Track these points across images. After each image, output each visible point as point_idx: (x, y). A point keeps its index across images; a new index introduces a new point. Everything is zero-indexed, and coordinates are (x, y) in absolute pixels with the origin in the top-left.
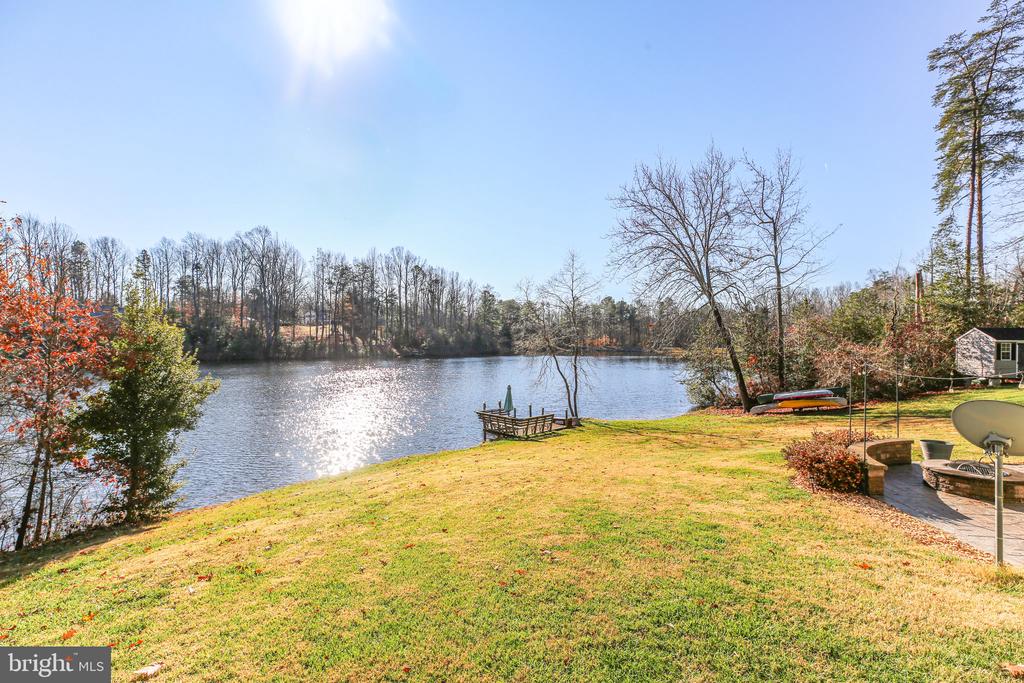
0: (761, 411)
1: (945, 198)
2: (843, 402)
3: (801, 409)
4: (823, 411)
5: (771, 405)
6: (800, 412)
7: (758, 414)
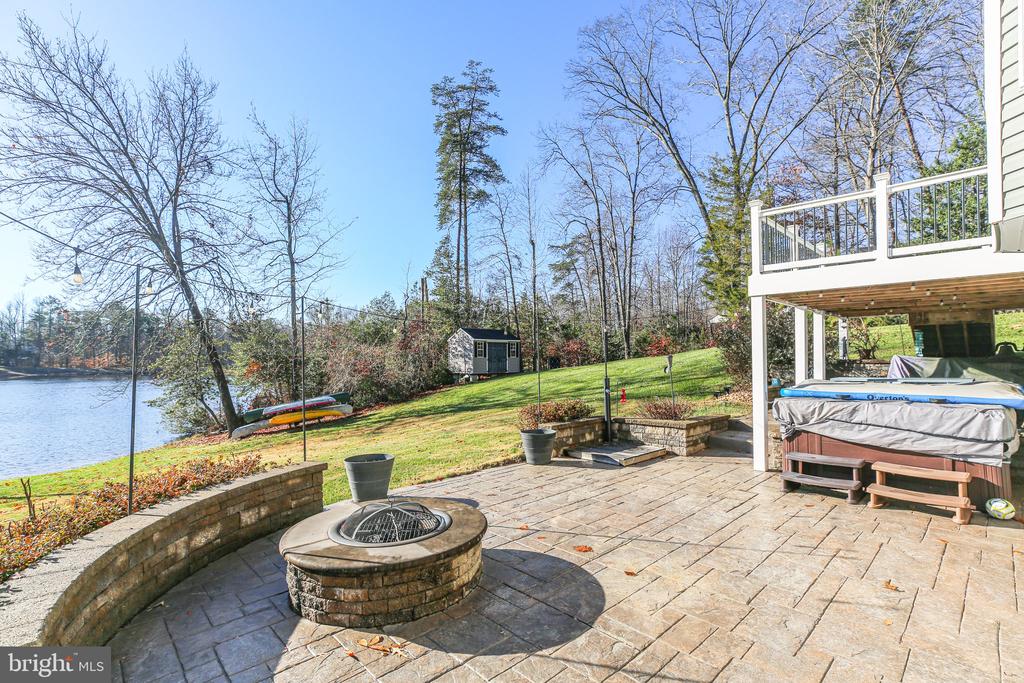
0: (247, 432)
1: (443, 218)
2: (348, 409)
3: (296, 423)
4: (326, 422)
5: (261, 424)
6: (295, 428)
7: (242, 438)
